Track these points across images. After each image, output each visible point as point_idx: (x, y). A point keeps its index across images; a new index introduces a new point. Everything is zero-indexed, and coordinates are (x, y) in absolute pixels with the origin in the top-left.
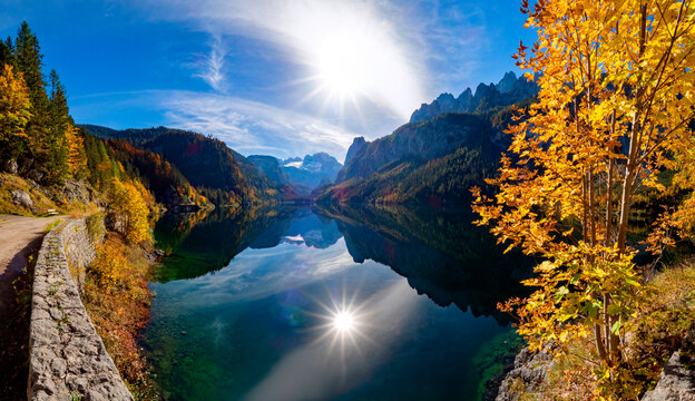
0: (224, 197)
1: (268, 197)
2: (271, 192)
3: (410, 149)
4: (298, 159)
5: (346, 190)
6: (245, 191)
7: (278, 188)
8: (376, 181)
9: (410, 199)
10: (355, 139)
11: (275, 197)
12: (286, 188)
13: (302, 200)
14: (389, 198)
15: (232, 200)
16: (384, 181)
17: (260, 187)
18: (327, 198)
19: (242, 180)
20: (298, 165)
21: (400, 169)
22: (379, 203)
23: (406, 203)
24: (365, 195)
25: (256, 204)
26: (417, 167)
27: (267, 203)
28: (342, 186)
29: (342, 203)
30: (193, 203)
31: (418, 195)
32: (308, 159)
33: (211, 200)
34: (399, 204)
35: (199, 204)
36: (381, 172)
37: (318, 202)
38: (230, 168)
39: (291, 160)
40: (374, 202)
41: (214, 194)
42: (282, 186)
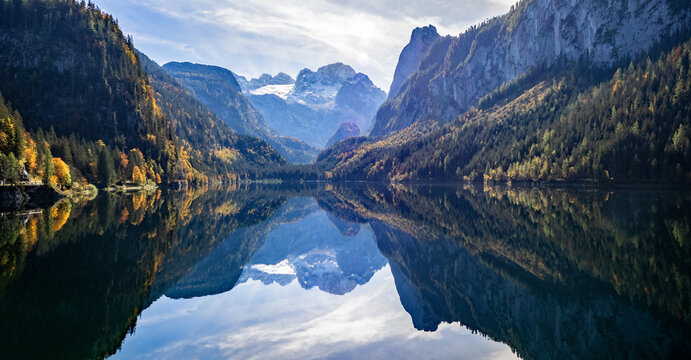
0: (117, 163)
1: (219, 166)
2: (225, 154)
3: (559, 46)
4: (282, 79)
5: (404, 153)
6: (169, 148)
7: (241, 145)
8: (477, 130)
9: (583, 173)
10: (416, 31)
11: (235, 167)
12: (259, 145)
13: (297, 174)
14: (520, 169)
15: (139, 173)
16: (499, 129)
17: (197, 141)
18: (358, 172)
19: (162, 122)
20: (283, 91)
21: (536, 97)
22: (493, 183)
23: (572, 184)
24: (453, 164)
25: (194, 184)
26: (584, 88)
27: (217, 183)
28: (392, 141)
29: (397, 182)
30: (37, 181)
31: (606, 160)
32: (306, 79)
33: (83, 171)
34: (554, 184)
35: (53, 181)
36: (487, 106)
37: (336, 180)
38: (130, 87)
39: (266, 80)
40: (479, 181)
41: (89, 154)
42: (252, 141)
